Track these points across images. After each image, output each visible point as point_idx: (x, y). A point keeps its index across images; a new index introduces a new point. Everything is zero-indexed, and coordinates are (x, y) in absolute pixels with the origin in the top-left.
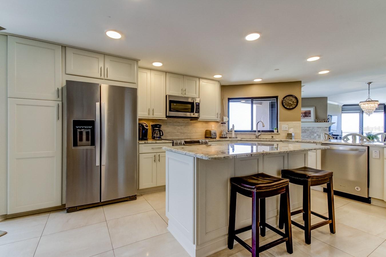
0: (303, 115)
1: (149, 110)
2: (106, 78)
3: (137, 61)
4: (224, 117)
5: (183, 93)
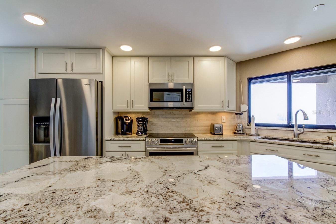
1: (128, 102)
2: (71, 72)
3: (103, 49)
4: (241, 105)
5: (170, 78)
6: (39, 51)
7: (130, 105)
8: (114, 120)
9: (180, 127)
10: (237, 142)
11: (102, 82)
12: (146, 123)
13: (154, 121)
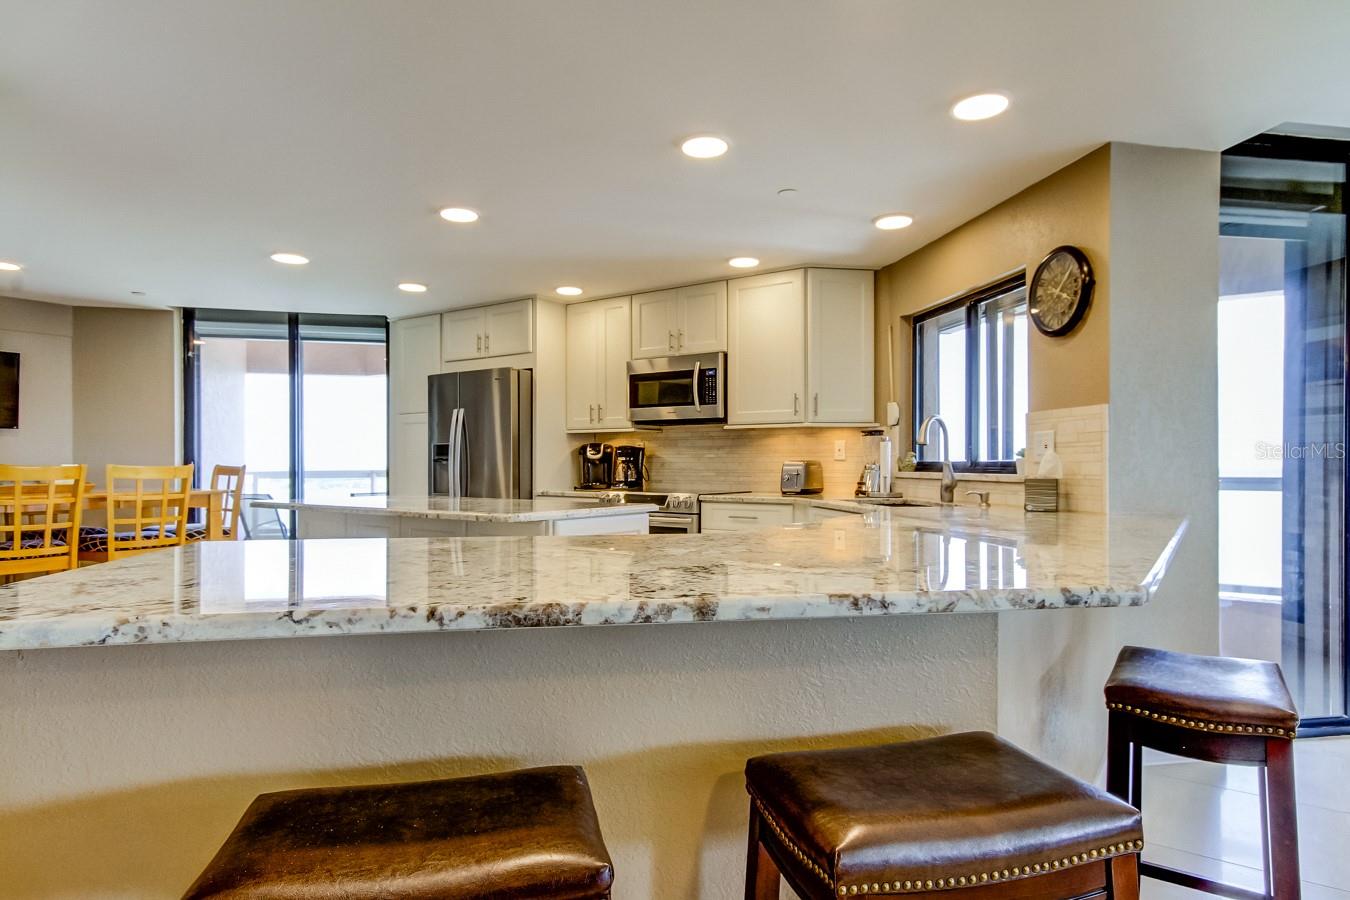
1: (590, 409)
2: (486, 355)
3: (533, 298)
4: (888, 405)
5: (675, 343)
6: (446, 318)
7: (596, 416)
9: (727, 473)
11: (531, 370)
12: (637, 459)
13: (667, 455)
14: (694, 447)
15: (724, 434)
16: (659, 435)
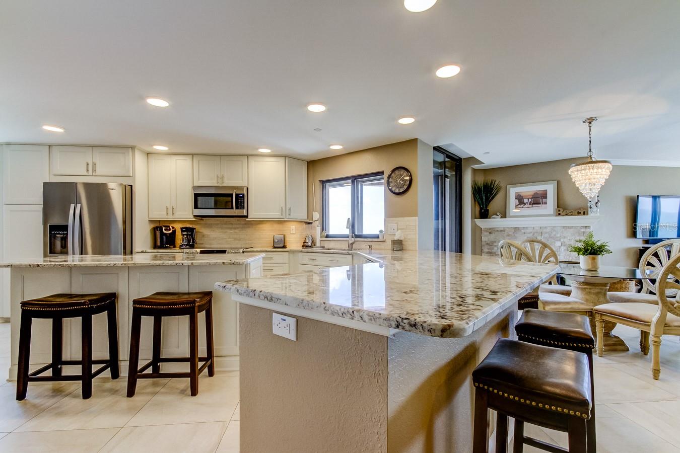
0: (530, 200)
1: (167, 208)
2: (94, 174)
3: (133, 148)
4: (313, 213)
5: (220, 181)
6: (54, 149)
7: (170, 212)
8: (151, 230)
9: (240, 240)
10: (287, 253)
11: (131, 186)
12: (192, 234)
13: (206, 231)
14: (222, 228)
15: (246, 222)
16: (202, 222)
